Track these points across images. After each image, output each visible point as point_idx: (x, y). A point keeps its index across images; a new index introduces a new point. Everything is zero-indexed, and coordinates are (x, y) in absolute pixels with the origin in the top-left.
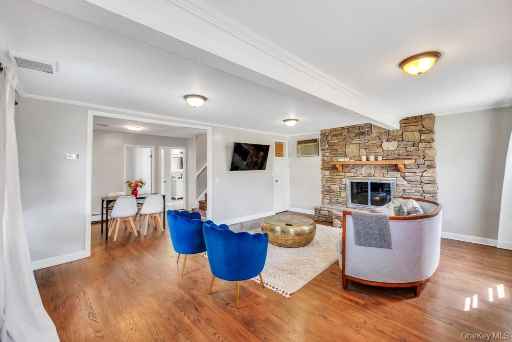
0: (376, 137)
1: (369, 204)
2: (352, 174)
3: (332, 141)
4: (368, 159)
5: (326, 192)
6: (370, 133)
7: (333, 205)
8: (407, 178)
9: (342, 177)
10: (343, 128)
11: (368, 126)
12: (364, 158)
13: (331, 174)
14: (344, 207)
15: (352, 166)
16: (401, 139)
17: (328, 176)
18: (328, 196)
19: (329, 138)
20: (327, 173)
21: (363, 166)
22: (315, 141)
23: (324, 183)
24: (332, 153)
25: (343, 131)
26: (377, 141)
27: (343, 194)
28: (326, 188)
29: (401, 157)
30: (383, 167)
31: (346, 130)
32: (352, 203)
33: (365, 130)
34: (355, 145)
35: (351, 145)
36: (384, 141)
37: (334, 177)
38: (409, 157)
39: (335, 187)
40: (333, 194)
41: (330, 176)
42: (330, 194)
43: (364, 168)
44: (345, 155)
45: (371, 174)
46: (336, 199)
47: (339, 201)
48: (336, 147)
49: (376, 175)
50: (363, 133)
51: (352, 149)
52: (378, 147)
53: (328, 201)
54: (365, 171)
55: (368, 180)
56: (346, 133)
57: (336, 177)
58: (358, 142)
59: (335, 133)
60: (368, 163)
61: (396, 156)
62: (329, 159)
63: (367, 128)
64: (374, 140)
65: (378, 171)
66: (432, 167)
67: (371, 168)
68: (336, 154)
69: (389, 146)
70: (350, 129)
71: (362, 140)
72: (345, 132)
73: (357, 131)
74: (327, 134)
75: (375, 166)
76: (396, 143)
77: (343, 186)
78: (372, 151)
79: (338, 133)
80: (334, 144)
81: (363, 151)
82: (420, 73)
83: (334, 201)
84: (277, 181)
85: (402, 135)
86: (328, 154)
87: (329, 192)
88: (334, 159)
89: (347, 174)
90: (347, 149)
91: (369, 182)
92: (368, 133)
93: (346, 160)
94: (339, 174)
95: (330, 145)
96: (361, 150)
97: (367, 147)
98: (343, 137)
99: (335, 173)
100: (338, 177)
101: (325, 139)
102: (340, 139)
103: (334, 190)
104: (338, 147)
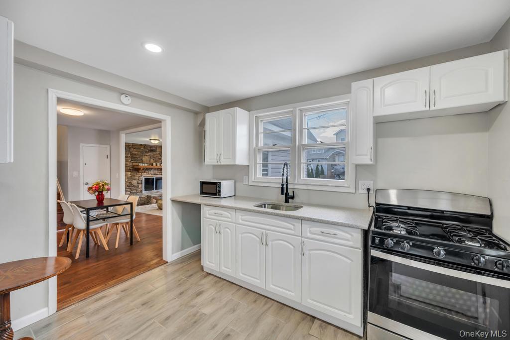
0: (159, 154)
2: (146, 174)
3: (133, 152)
4: (156, 165)
5: (128, 186)
7: (133, 195)
9: (139, 176)
10: (141, 145)
12: (155, 164)
13: (132, 174)
14: (140, 194)
15: (146, 169)
17: (129, 176)
18: (129, 189)
19: (132, 149)
20: (129, 173)
21: (152, 169)
23: (127, 181)
24: (133, 160)
27: (140, 186)
28: (128, 184)
31: (143, 147)
32: (145, 191)
34: (148, 156)
35: (146, 156)
37: (134, 176)
39: (134, 183)
40: (133, 187)
41: (131, 176)
42: (131, 188)
43: (152, 170)
44: (142, 162)
45: (156, 173)
46: (135, 190)
48: (136, 156)
49: (158, 174)
50: (152, 150)
51: (146, 159)
53: (129, 193)
56: (143, 149)
59: (136, 147)
60: (156, 167)
62: (131, 164)
64: (157, 155)
65: (159, 171)
67: (156, 170)
68: (136, 160)
70: (146, 147)
71: (151, 154)
73: (149, 149)
74: (131, 146)
77: (140, 181)
78: (157, 161)
79: (138, 147)
80: (135, 154)
83: (134, 192)
86: (130, 160)
87: (130, 186)
88: (134, 164)
89: (143, 174)
90: (143, 159)
91: (155, 177)
92: (155, 151)
93: (145, 165)
94: (138, 174)
95: (132, 154)
96: (151, 160)
97: (154, 158)
98: (141, 150)
99: (135, 173)
100: (137, 176)
101: (128, 149)
102: (139, 151)
103: (134, 185)
104: (138, 157)
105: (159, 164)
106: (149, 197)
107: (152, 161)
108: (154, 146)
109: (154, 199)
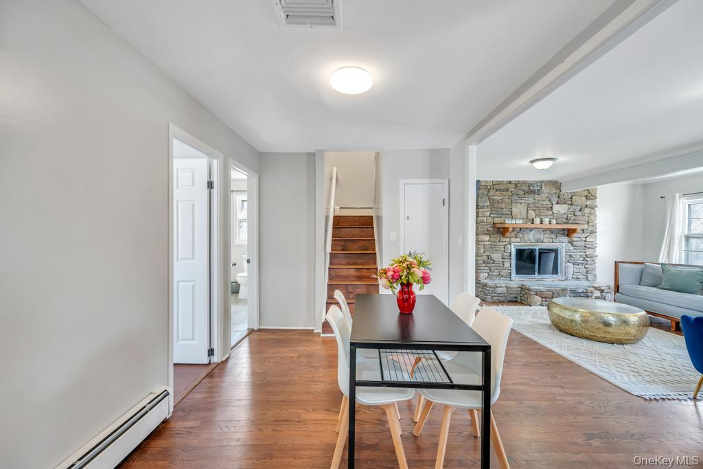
0: (546, 198)
1: (536, 273)
2: (519, 240)
3: (495, 198)
4: (541, 222)
5: (483, 263)
6: (540, 192)
8: (574, 243)
9: (506, 243)
10: (510, 182)
11: (539, 184)
12: (537, 221)
13: (492, 239)
14: (507, 280)
15: (519, 229)
16: (570, 202)
17: (487, 243)
18: (486, 268)
19: (492, 193)
20: (487, 238)
21: (531, 229)
23: (482, 252)
24: (493, 212)
25: (509, 186)
26: (548, 202)
27: (507, 265)
28: (485, 258)
29: (570, 222)
30: (554, 231)
31: (513, 186)
32: (517, 274)
33: (536, 188)
34: (523, 205)
35: (519, 205)
36: (554, 203)
37: (495, 244)
38: (577, 222)
39: (496, 256)
40: (493, 265)
41: (490, 243)
42: (489, 265)
43: (532, 232)
44: (511, 216)
45: (540, 239)
46: (498, 271)
47: (501, 274)
48: (500, 206)
49: (545, 240)
50: (533, 192)
51: (520, 209)
52: (548, 209)
53: (486, 275)
54: (534, 235)
55: (536, 246)
57: (498, 244)
58: (528, 202)
59: (499, 187)
60: (541, 226)
61: (564, 220)
62: (490, 220)
63: (537, 186)
64: (544, 201)
65: (548, 236)
66: (593, 232)
67: (541, 232)
68: (500, 214)
69: (560, 209)
70: (519, 185)
71: (530, 199)
72: (512, 188)
73: (526, 188)
74: (489, 187)
75: (546, 230)
76: (566, 206)
77: (506, 254)
78: (544, 214)
79: (503, 187)
80: (498, 202)
83: (495, 274)
85: (571, 198)
86: (488, 213)
87: (488, 263)
88: (497, 220)
89: (512, 240)
90: (514, 210)
91: (537, 248)
92: (538, 192)
93: (518, 222)
94: (502, 239)
95: (492, 202)
96: (530, 211)
97: (537, 209)
98: (509, 193)
99: (497, 237)
100: (501, 243)
101: (486, 193)
102: (505, 196)
103: (495, 260)
104: (503, 206)
105: (546, 220)
106: (523, 289)
107: (532, 214)
108: (537, 182)
109: (536, 295)
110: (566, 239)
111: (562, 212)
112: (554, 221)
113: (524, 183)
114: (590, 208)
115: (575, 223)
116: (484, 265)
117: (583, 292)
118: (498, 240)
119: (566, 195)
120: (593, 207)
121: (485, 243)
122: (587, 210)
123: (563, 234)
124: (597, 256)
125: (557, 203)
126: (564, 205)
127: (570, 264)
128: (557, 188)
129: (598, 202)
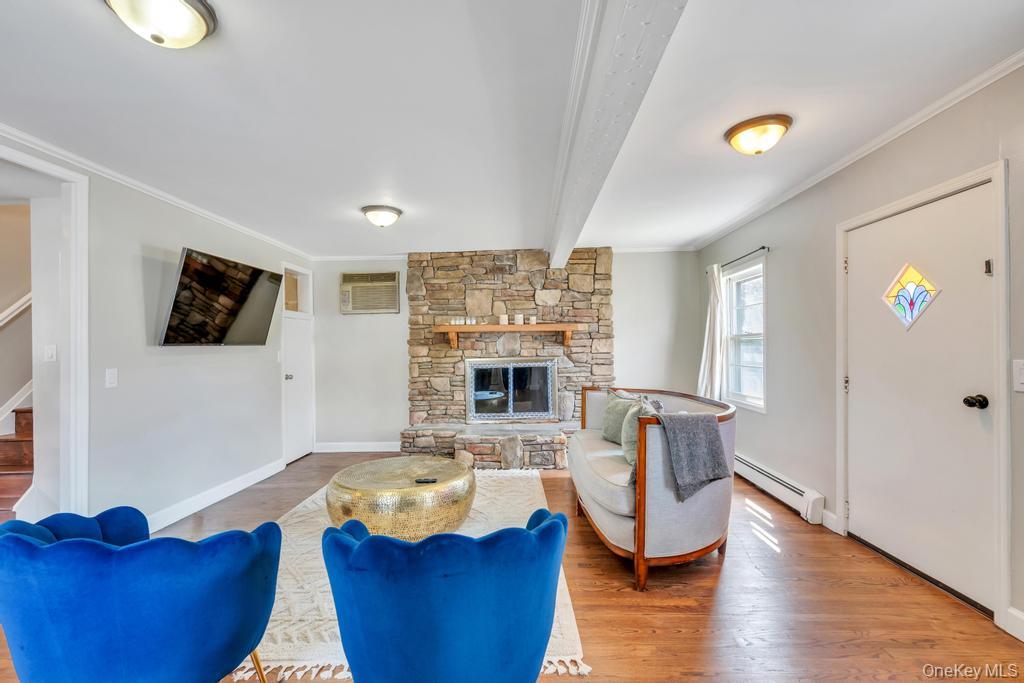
0: (524, 279)
1: (511, 409)
2: (478, 353)
3: (436, 281)
4: (511, 321)
5: (420, 393)
6: (514, 270)
7: (437, 422)
8: (574, 356)
9: (456, 359)
10: (461, 254)
11: (511, 256)
12: (504, 319)
13: (433, 353)
14: (460, 422)
15: (477, 335)
16: (565, 286)
17: (424, 360)
18: (423, 403)
19: (430, 273)
20: (424, 351)
21: (500, 334)
22: (391, 277)
23: (416, 375)
24: (434, 307)
25: (460, 260)
26: (526, 286)
27: (459, 396)
28: (421, 386)
29: (566, 319)
30: (536, 336)
31: (468, 260)
32: (477, 412)
33: (505, 262)
34: (485, 292)
35: (477, 292)
36: (538, 287)
37: (438, 361)
38: (578, 319)
39: (440, 383)
40: (435, 397)
41: (429, 359)
42: (429, 398)
43: (502, 339)
44: (464, 312)
45: (514, 350)
46: (443, 407)
47: (449, 412)
48: (444, 295)
49: (524, 352)
50: (501, 270)
51: (477, 300)
52: (527, 299)
53: (424, 415)
54: (504, 345)
55: (509, 363)
56: (467, 266)
57: (443, 360)
58: (492, 287)
59: (442, 262)
60: (513, 328)
61: (557, 317)
62: (428, 320)
63: (508, 259)
64: (521, 284)
65: (528, 345)
66: (609, 336)
67: (515, 339)
68: (445, 309)
69: (548, 298)
70: (476, 258)
71: (498, 282)
72: (465, 264)
73: (488, 263)
74: (425, 264)
75: (523, 335)
76: (557, 293)
77: (458, 378)
78: (517, 307)
79: (450, 263)
80: (441, 288)
81: (499, 304)
82: (759, 152)
83: (438, 412)
84: (288, 377)
85: (568, 279)
86: (425, 309)
87: (426, 394)
88: (440, 320)
89: (467, 353)
90: (468, 300)
91: (511, 367)
92: (511, 270)
93: (476, 322)
94: (450, 353)
95: (431, 288)
96: (495, 304)
97: (509, 298)
98: (461, 273)
99: (443, 350)
100: (448, 360)
101: (419, 274)
102: (454, 278)
103: (438, 389)
104: (450, 295)
105: (519, 318)
107: (498, 307)
108: (507, 252)
109: (465, 449)
110: (559, 350)
111: (551, 303)
112: (533, 320)
113: (485, 254)
114: (601, 294)
115: (576, 322)
116: (420, 398)
117: (546, 443)
118: (443, 355)
119: (558, 273)
120: (608, 293)
121: (420, 360)
122: (595, 299)
123: (556, 341)
124: (614, 379)
125: (544, 288)
126: (553, 291)
127: (567, 393)
128: (542, 263)
129: (615, 284)
